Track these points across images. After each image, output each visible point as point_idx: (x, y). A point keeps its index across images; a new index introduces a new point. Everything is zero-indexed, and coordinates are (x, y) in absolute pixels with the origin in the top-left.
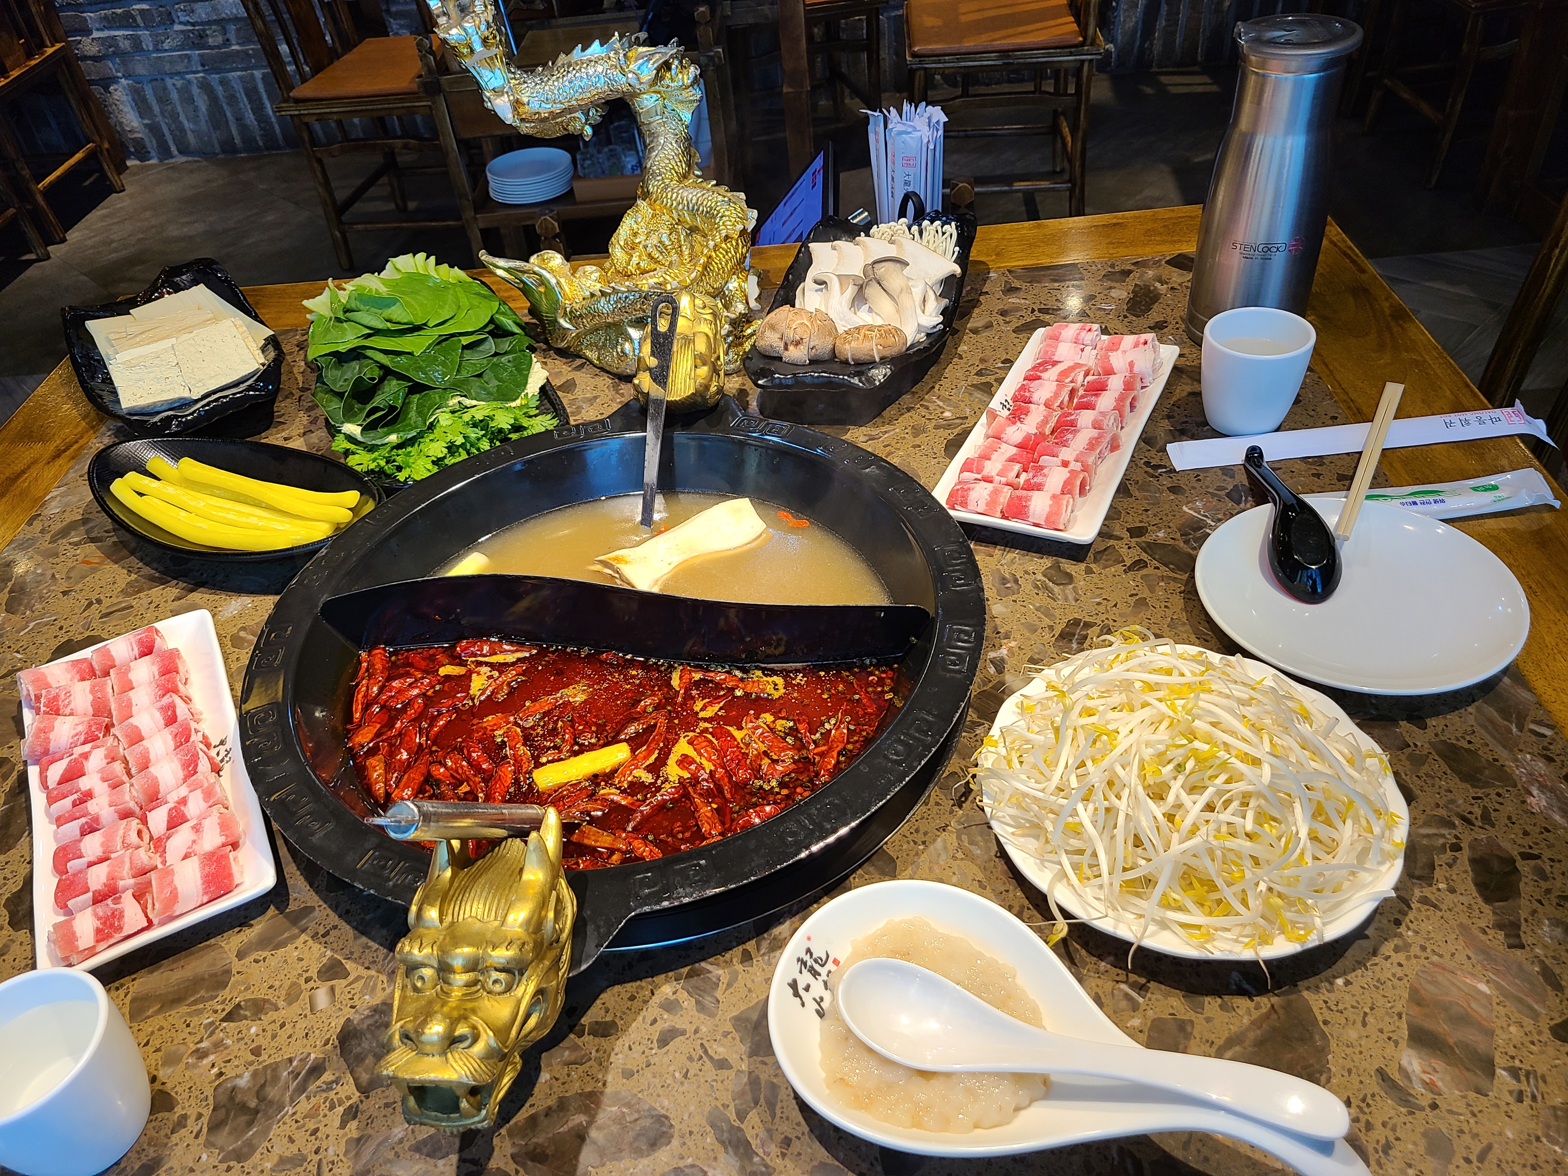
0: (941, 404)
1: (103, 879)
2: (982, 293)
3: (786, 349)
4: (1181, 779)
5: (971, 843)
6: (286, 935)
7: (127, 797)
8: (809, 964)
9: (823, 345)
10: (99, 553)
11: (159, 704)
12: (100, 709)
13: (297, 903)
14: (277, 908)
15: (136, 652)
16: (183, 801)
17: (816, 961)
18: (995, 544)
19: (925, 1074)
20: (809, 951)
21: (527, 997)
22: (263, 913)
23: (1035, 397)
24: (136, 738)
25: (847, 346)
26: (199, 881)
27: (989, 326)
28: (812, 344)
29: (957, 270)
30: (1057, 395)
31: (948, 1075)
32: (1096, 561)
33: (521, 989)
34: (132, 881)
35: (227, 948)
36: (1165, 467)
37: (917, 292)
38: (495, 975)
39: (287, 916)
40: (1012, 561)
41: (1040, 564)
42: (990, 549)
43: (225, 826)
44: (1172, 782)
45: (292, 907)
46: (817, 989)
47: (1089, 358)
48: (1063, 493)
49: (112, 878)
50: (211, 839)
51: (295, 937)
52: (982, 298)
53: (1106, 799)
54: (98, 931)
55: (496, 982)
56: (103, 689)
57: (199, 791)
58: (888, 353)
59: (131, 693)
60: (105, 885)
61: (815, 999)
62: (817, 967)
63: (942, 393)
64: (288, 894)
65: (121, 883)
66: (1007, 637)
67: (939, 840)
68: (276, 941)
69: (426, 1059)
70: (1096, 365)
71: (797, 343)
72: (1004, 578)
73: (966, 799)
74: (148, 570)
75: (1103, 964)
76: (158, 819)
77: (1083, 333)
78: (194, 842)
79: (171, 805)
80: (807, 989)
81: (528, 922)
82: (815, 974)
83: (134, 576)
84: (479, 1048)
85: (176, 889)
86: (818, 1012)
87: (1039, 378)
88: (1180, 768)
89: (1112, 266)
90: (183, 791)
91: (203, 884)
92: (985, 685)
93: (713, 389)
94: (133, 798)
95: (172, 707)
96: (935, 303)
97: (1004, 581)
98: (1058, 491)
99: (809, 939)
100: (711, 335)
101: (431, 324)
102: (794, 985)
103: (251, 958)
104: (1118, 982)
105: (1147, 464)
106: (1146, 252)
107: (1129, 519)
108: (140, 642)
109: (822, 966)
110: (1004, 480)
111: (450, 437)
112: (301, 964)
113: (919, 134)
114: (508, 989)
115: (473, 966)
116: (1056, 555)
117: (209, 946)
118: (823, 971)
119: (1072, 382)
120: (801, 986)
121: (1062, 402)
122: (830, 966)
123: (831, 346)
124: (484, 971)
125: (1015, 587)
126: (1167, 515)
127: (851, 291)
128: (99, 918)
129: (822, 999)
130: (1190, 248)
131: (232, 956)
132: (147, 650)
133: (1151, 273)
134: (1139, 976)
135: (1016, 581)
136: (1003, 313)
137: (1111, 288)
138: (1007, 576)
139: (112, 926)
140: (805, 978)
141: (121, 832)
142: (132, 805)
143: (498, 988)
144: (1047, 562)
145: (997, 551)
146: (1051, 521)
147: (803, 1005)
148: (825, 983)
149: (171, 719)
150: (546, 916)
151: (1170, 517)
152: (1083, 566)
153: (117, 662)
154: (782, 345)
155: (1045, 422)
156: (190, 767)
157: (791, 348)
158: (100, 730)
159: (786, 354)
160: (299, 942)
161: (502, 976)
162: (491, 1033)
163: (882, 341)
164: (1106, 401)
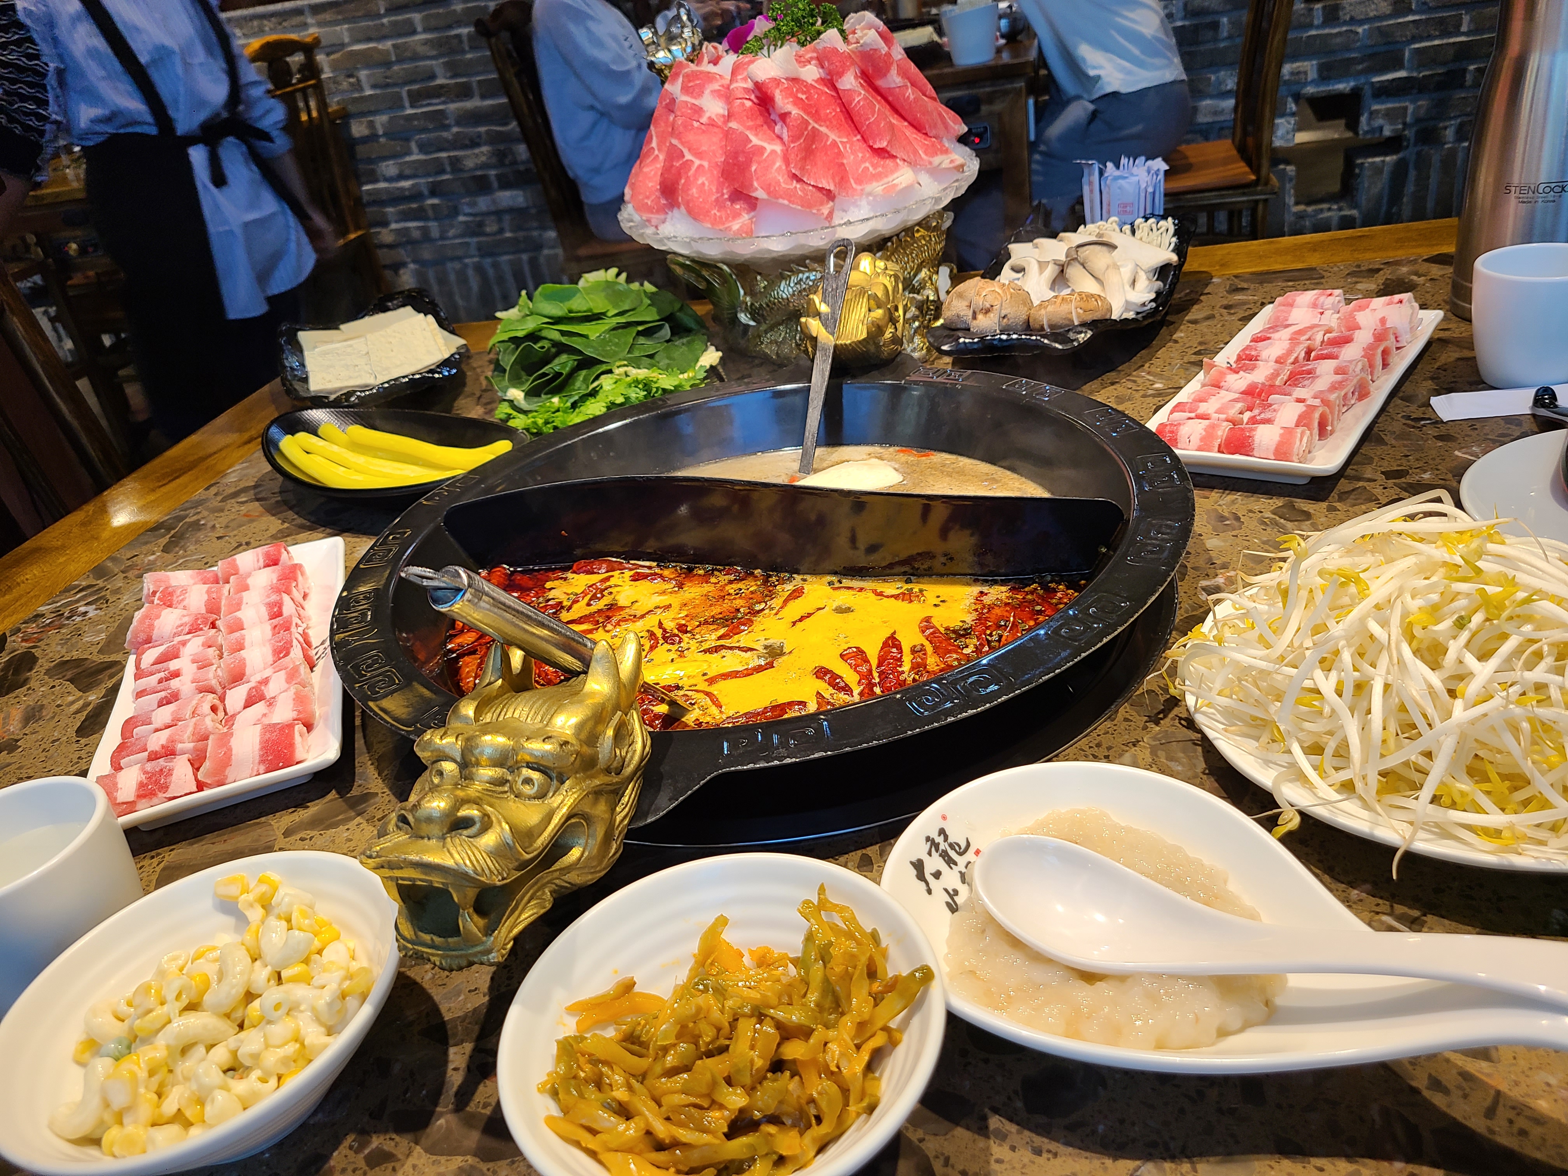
0: (1151, 378)
1: (163, 741)
2: (1202, 294)
3: (974, 317)
4: (1465, 636)
5: (1171, 759)
6: (340, 817)
7: (211, 675)
8: (942, 847)
9: (1018, 314)
10: (261, 509)
11: (268, 600)
12: (213, 608)
13: (360, 789)
14: (338, 793)
15: (261, 563)
16: (265, 681)
17: (951, 846)
18: (1212, 488)
19: (1089, 977)
20: (942, 832)
21: (564, 810)
22: (323, 796)
23: (1264, 354)
24: (239, 626)
25: (1043, 312)
26: (257, 747)
27: (1211, 317)
28: (1003, 313)
29: (1174, 258)
30: (1290, 352)
31: (1121, 978)
32: (1340, 500)
33: (558, 799)
34: (191, 745)
35: (275, 826)
36: (1429, 419)
37: (1126, 272)
38: (526, 772)
39: (347, 801)
40: (1233, 502)
41: (1267, 505)
42: (1206, 493)
43: (301, 700)
44: (1451, 642)
45: (355, 792)
46: (951, 878)
47: (1331, 320)
48: (1297, 425)
49: (172, 741)
50: (283, 713)
51: (351, 819)
52: (1202, 298)
53: (1356, 669)
54: (141, 785)
55: (528, 781)
56: (219, 591)
57: (283, 672)
58: (1089, 317)
59: (244, 594)
60: (163, 747)
61: (946, 890)
62: (952, 854)
63: (1153, 369)
64: (354, 781)
65: (180, 746)
66: (1225, 566)
67: (1127, 755)
68: (328, 823)
69: (421, 842)
70: (1339, 326)
71: (987, 311)
72: (1222, 517)
73: (1165, 717)
74: (300, 521)
75: (1356, 892)
76: (236, 697)
77: (1322, 299)
78: (265, 715)
79: (252, 684)
80: (937, 875)
81: (580, 727)
82: (950, 862)
83: (286, 525)
84: (489, 839)
85: (230, 750)
86: (948, 904)
87: (1269, 338)
88: (1461, 623)
89: (1359, 266)
90: (268, 673)
91: (261, 749)
92: (1194, 609)
93: (888, 335)
94: (216, 676)
95: (280, 605)
96: (1147, 282)
97: (1222, 518)
98: (1292, 424)
99: (944, 818)
100: (890, 289)
101: (610, 314)
102: (919, 866)
103: (298, 837)
104: (1378, 913)
105: (1408, 418)
106: (1400, 254)
107: (1385, 463)
108: (267, 555)
109: (961, 854)
110: (1223, 416)
111: (611, 398)
112: (348, 844)
113: (1136, 179)
114: (541, 795)
115: (503, 760)
116: (1289, 496)
117: (258, 823)
118: (961, 861)
119: (1309, 339)
120: (928, 870)
121: (1296, 359)
122: (970, 856)
123: (1025, 317)
124: (514, 769)
125: (1236, 523)
126: (1434, 459)
127: (1051, 271)
128: (145, 773)
129: (956, 892)
130: (1450, 249)
131: (279, 834)
132: (272, 562)
133: (1404, 269)
134: (1410, 907)
135: (1238, 519)
136: (1227, 307)
137: (1357, 282)
138: (1226, 514)
139: (157, 782)
140: (934, 863)
141: (194, 702)
142: (214, 682)
143: (527, 790)
144: (1278, 502)
145: (1215, 495)
146: (1281, 452)
147: (929, 892)
148: (963, 875)
149: (276, 611)
150: (604, 732)
151: (1438, 461)
152: (1324, 505)
153: (241, 571)
154: (970, 313)
155: (1276, 375)
156: (282, 652)
157: (980, 317)
158: (205, 624)
159: (975, 323)
160: (352, 824)
161: (535, 776)
162: (506, 827)
163: (1082, 304)
164: (1351, 353)
